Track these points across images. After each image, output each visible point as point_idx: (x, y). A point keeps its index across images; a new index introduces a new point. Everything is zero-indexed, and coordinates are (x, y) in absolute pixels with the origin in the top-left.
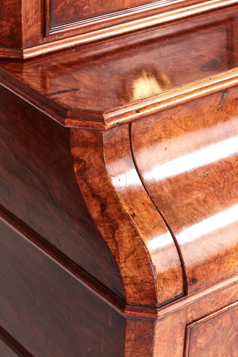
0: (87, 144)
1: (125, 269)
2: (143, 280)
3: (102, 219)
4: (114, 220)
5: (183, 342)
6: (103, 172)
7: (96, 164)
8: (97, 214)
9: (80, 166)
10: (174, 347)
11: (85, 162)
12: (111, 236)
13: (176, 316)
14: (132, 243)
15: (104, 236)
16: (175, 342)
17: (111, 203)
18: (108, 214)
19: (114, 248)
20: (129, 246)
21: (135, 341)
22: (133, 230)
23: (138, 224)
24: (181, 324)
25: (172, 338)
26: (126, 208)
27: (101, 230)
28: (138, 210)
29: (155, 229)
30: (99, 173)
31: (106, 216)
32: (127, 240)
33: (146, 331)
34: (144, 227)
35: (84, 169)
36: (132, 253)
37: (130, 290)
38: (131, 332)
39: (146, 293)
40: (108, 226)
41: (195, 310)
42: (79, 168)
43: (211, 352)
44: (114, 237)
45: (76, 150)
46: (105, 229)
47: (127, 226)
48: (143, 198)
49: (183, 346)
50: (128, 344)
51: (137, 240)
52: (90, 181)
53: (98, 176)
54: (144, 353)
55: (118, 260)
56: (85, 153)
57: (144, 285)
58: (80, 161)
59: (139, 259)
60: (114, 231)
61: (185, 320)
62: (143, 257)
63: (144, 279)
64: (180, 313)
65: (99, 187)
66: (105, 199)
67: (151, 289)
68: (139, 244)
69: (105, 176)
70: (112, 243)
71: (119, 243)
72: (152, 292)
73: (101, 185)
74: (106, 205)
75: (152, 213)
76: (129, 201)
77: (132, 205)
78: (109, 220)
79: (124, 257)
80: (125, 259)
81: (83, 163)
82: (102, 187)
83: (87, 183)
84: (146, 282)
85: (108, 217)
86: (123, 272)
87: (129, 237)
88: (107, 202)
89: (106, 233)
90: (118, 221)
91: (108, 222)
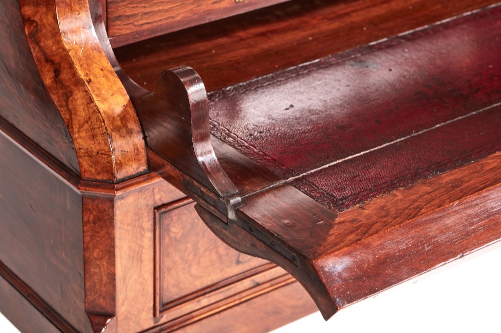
0: (38, 3)
1: (79, 141)
2: (98, 152)
3: (56, 86)
4: (69, 87)
5: (152, 228)
6: (56, 34)
7: (49, 25)
8: (50, 81)
9: (32, 27)
10: (141, 233)
11: (36, 22)
12: (64, 104)
13: (140, 196)
14: (87, 111)
15: (56, 104)
16: (141, 227)
17: (65, 68)
18: (62, 80)
19: (67, 117)
20: (83, 114)
21: (94, 223)
22: (87, 97)
23: (94, 90)
24: (147, 206)
25: (137, 222)
26: (81, 74)
27: (54, 97)
28: (95, 76)
29: (113, 96)
30: (53, 35)
31: (59, 83)
32: (81, 108)
33: (105, 211)
34: (101, 94)
35: (36, 31)
36: (87, 122)
37: (85, 163)
38: (89, 212)
39: (102, 167)
40: (62, 93)
41: (164, 192)
42: (31, 29)
43: (189, 245)
44: (67, 105)
45: (26, 9)
46: (58, 97)
47: (81, 92)
48: (102, 64)
49: (152, 233)
50: (87, 228)
51: (92, 107)
52: (42, 44)
53: (52, 38)
54: (105, 237)
55: (71, 130)
56: (37, 12)
57: (99, 157)
58: (32, 22)
59: (94, 129)
60: (68, 98)
61: (153, 202)
62: (98, 126)
63: (100, 150)
64: (144, 194)
65: (52, 51)
66: (59, 64)
67: (108, 162)
68: (94, 111)
69: (58, 39)
70: (65, 111)
71: (73, 111)
72: (109, 165)
73: (54, 48)
74: (59, 70)
75: (112, 80)
76: (85, 66)
77: (89, 71)
78: (63, 86)
79: (77, 126)
80: (79, 129)
81: (35, 24)
82: (55, 51)
83: (40, 47)
84: (102, 154)
85: (62, 84)
86: (77, 143)
87: (83, 104)
88: (61, 67)
89: (59, 101)
90: (72, 87)
91: (61, 89)
